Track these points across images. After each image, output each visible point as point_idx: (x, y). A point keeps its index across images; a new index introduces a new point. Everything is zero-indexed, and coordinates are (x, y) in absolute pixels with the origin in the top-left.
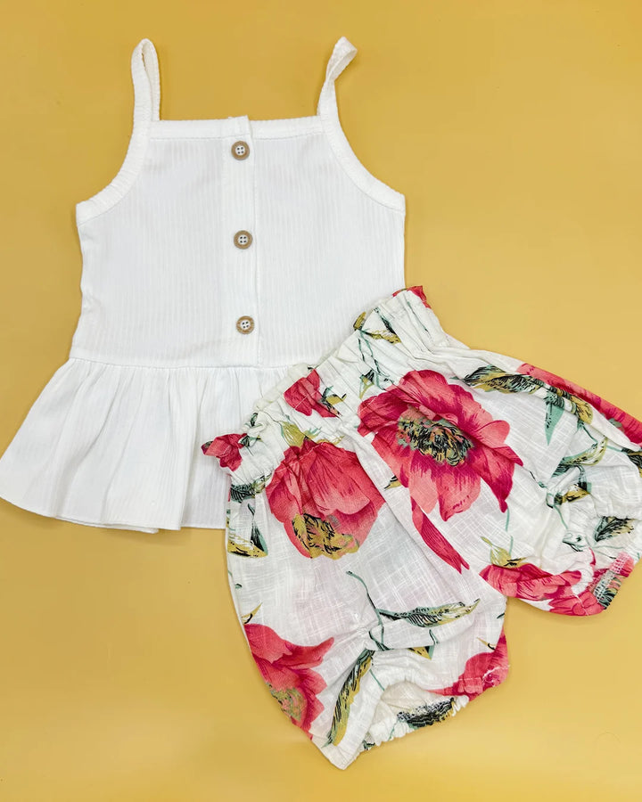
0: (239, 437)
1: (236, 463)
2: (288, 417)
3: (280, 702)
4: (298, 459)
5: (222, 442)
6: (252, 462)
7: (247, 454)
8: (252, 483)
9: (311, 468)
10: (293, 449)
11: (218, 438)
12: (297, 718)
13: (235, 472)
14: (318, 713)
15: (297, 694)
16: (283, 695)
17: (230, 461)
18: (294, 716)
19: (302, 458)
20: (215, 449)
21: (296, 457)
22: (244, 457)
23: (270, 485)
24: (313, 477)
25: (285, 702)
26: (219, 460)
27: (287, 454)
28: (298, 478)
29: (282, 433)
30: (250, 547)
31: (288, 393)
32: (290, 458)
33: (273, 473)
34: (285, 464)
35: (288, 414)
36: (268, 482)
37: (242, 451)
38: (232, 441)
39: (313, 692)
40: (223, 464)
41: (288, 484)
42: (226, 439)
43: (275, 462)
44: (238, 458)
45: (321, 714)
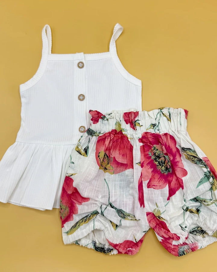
0: (102, 115)
1: (96, 122)
2: (121, 121)
3: (61, 209)
4: (115, 135)
5: (96, 113)
6: (100, 126)
7: (101, 122)
8: (96, 132)
9: (116, 140)
10: (115, 131)
11: (96, 111)
12: (63, 218)
13: (94, 124)
14: (70, 220)
15: (68, 210)
16: (63, 207)
17: (94, 120)
18: (62, 217)
19: (116, 135)
20: (93, 113)
21: (114, 133)
22: (99, 122)
23: (101, 136)
24: (115, 143)
25: (63, 210)
26: (92, 117)
27: (113, 131)
28: (111, 140)
29: (116, 124)
30: (83, 152)
31: (125, 114)
32: (112, 133)
33: (104, 133)
34: (110, 133)
35: (121, 120)
36: (101, 135)
37: (100, 120)
38: (99, 115)
39: (73, 213)
40: (92, 120)
41: (106, 139)
42: (98, 113)
43: (107, 130)
44: (97, 121)
45: (71, 221)
